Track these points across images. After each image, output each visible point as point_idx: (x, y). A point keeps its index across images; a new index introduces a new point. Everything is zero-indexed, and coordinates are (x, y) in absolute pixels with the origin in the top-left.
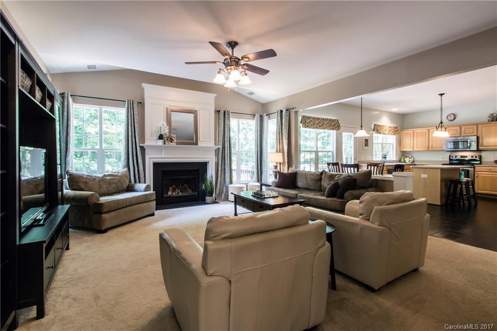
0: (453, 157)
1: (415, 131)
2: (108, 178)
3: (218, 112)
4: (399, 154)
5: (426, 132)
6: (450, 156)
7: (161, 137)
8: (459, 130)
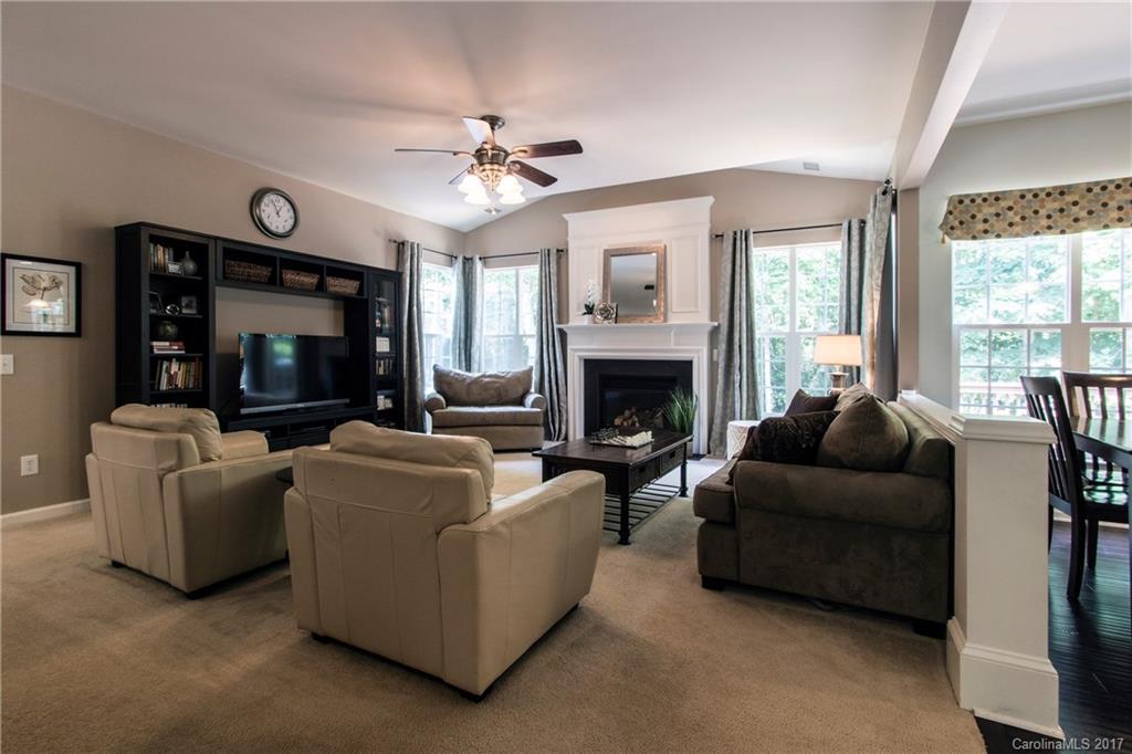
2: (487, 380)
3: (717, 237)
7: (590, 310)
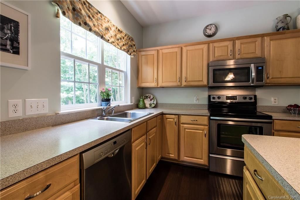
0: (214, 98)
1: (160, 51)
4: (136, 91)
5: (177, 52)
6: (209, 96)
8: (230, 48)
